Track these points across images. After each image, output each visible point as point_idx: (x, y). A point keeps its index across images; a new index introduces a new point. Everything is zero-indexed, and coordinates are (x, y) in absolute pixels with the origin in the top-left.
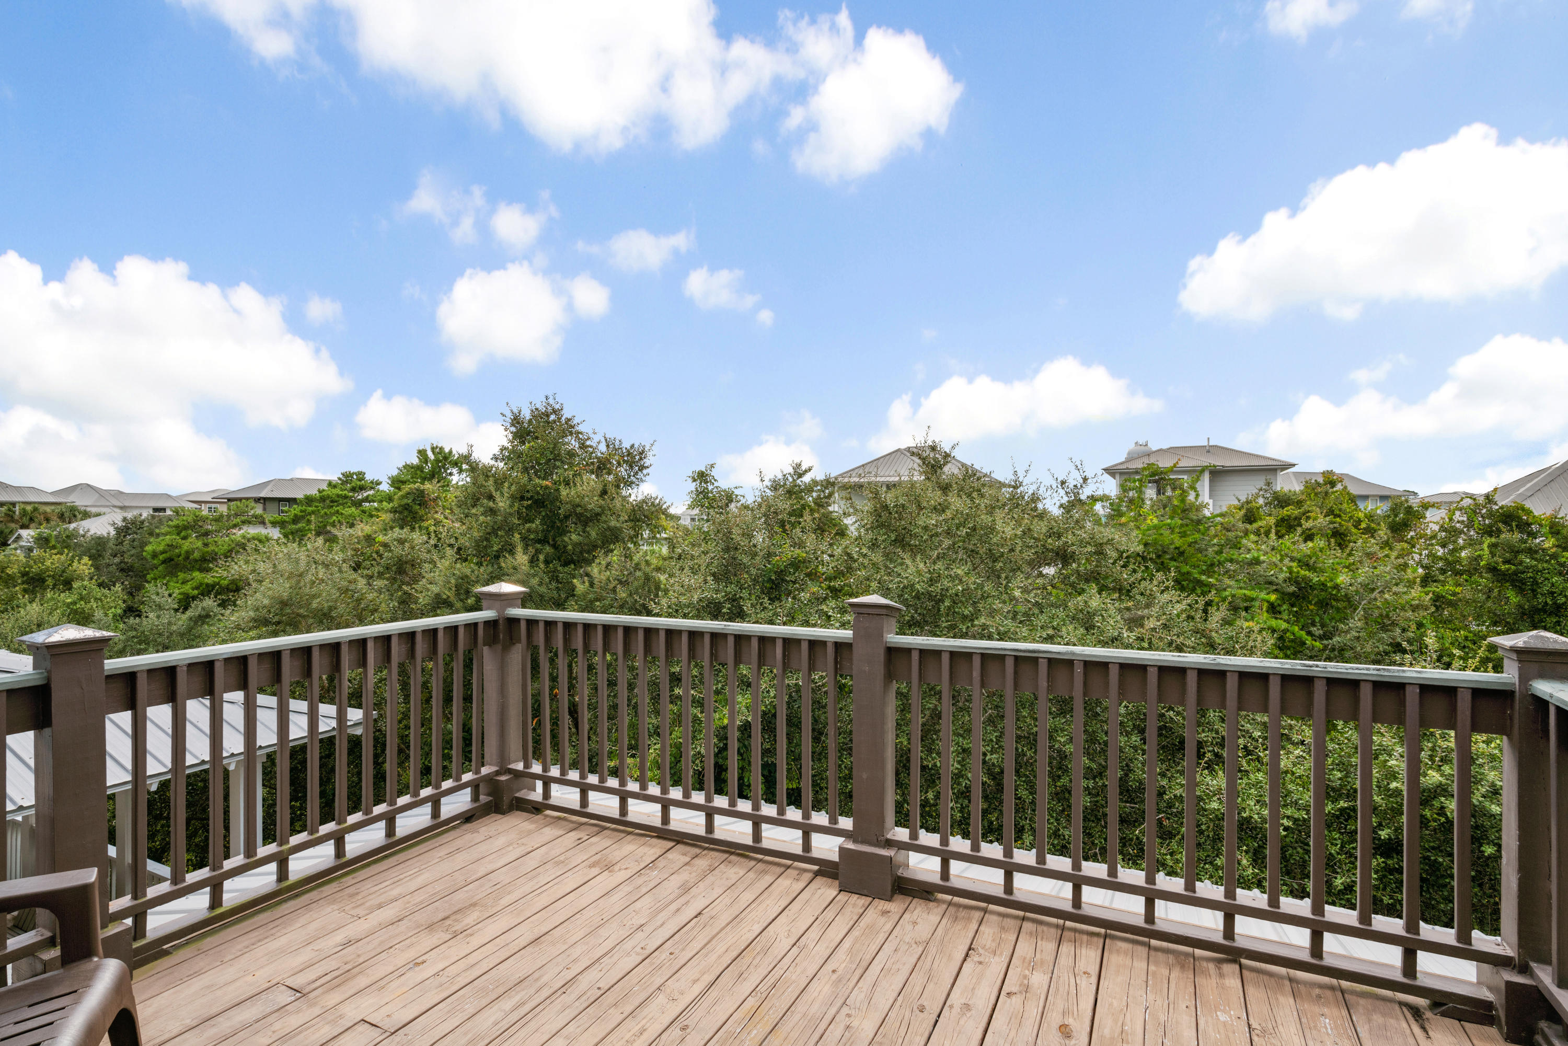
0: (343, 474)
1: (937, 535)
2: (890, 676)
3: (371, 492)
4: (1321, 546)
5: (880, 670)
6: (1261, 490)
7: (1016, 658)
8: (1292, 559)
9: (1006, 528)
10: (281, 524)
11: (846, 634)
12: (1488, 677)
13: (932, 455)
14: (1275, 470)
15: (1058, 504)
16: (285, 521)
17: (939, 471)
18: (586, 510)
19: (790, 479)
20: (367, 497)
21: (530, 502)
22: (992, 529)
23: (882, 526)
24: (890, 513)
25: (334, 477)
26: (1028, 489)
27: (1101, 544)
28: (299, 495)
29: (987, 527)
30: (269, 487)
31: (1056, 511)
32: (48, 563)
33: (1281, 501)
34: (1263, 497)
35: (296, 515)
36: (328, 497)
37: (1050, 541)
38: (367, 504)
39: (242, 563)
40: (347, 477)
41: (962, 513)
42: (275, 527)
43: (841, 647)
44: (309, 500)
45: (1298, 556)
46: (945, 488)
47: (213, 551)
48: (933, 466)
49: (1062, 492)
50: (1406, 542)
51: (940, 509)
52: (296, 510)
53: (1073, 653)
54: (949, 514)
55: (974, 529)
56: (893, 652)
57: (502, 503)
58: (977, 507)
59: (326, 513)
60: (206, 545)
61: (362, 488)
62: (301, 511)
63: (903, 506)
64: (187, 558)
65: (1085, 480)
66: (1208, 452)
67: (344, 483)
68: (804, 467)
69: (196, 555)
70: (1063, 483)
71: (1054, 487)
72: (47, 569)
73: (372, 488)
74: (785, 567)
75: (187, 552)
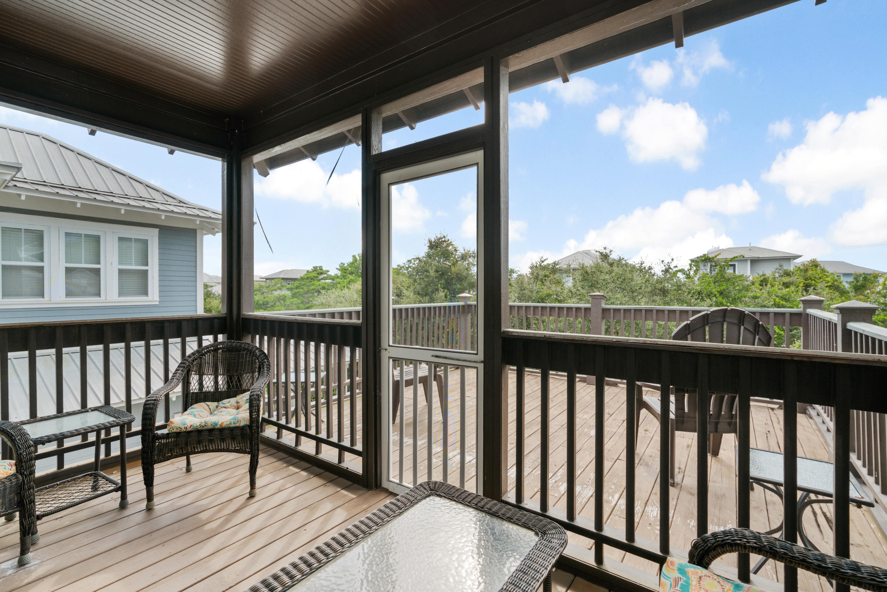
0: (313, 267)
1: (608, 283)
2: (603, 318)
3: (326, 275)
4: (793, 290)
5: (600, 315)
6: (777, 269)
7: (646, 310)
8: (777, 296)
9: (638, 280)
10: (290, 289)
11: (588, 305)
12: (795, 310)
13: (605, 251)
14: (790, 259)
15: (661, 271)
16: (293, 288)
17: (608, 258)
18: (462, 275)
19: (539, 264)
20: (323, 278)
21: (441, 273)
22: (632, 280)
23: (585, 280)
24: (589, 275)
25: (310, 268)
26: (646, 265)
27: (680, 286)
28: (298, 276)
29: (630, 279)
30: (283, 273)
31: (660, 274)
32: (212, 304)
33: (787, 274)
34: (778, 273)
35: (297, 286)
36: (310, 277)
37: (657, 285)
38: (323, 281)
39: (322, 298)
40: (315, 269)
41: (619, 274)
42: (288, 290)
43: (586, 309)
44: (302, 279)
45: (781, 295)
46: (611, 265)
47: (267, 301)
48: (605, 256)
49: (663, 265)
50: (864, 295)
51: (611, 272)
52: (297, 283)
53: (664, 308)
54: (613, 274)
55: (624, 279)
56: (604, 310)
57: (432, 273)
58: (626, 271)
59: (309, 285)
60: (264, 298)
61: (322, 274)
62: (299, 284)
63: (594, 272)
64: (257, 304)
65: (672, 260)
66: (750, 250)
67: (314, 271)
68: (544, 258)
69: (261, 302)
70: (663, 261)
71: (659, 263)
72: (212, 307)
73: (326, 273)
74: (545, 297)
75: (258, 301)
